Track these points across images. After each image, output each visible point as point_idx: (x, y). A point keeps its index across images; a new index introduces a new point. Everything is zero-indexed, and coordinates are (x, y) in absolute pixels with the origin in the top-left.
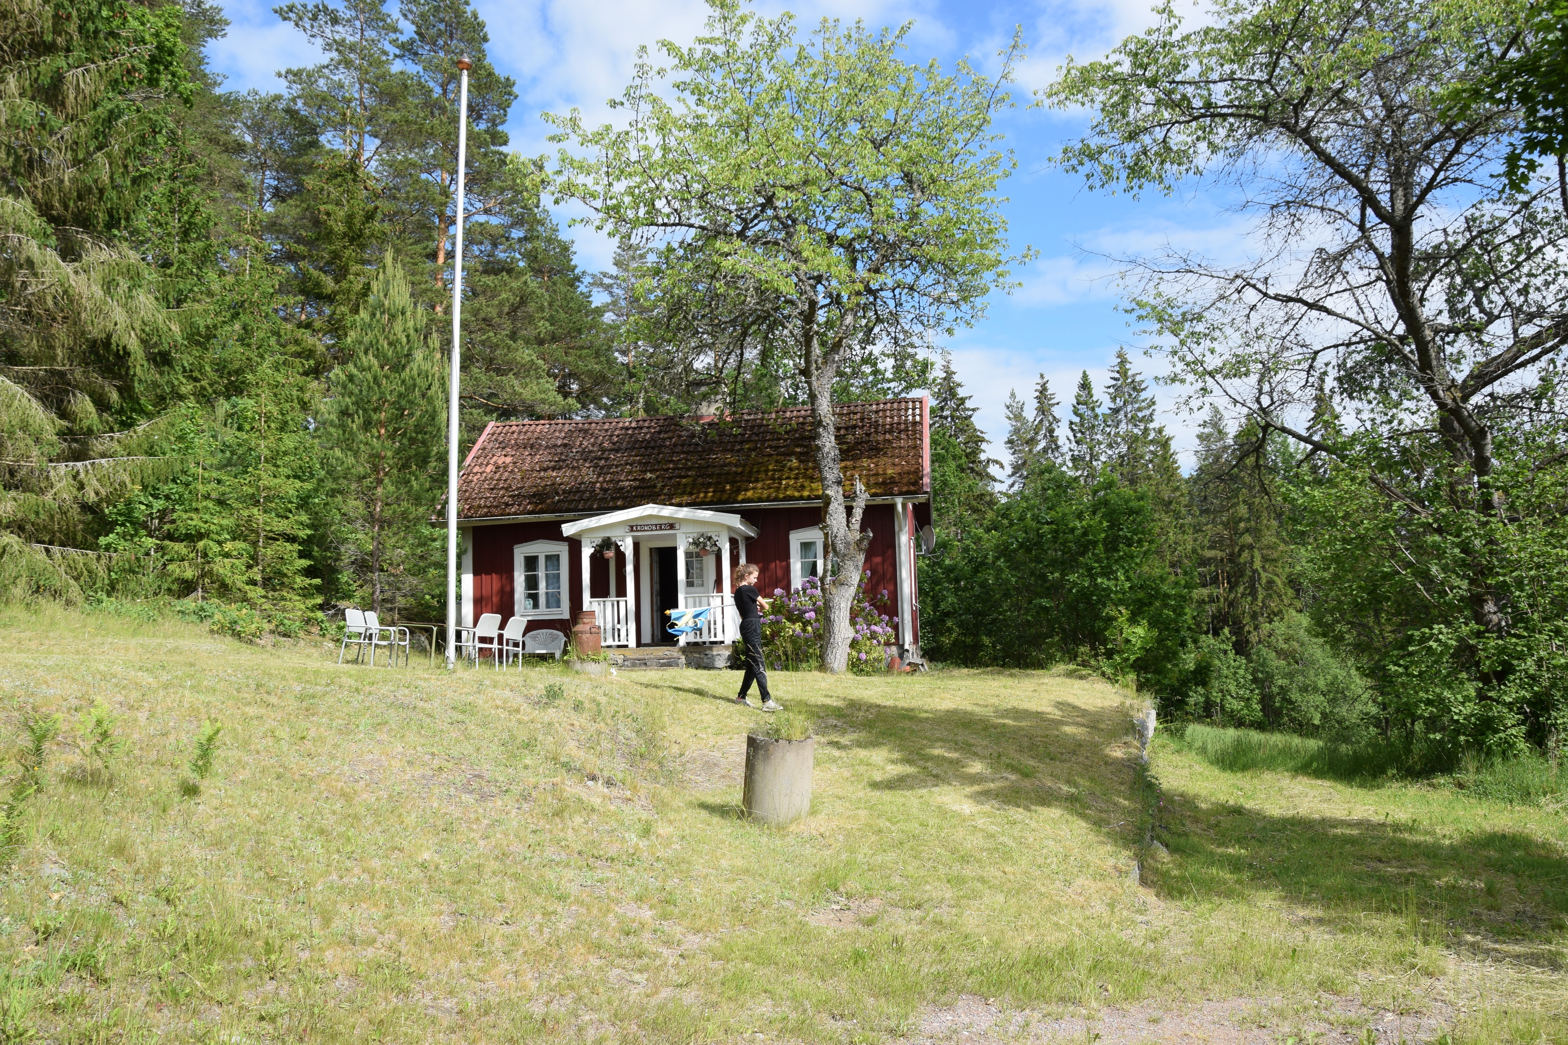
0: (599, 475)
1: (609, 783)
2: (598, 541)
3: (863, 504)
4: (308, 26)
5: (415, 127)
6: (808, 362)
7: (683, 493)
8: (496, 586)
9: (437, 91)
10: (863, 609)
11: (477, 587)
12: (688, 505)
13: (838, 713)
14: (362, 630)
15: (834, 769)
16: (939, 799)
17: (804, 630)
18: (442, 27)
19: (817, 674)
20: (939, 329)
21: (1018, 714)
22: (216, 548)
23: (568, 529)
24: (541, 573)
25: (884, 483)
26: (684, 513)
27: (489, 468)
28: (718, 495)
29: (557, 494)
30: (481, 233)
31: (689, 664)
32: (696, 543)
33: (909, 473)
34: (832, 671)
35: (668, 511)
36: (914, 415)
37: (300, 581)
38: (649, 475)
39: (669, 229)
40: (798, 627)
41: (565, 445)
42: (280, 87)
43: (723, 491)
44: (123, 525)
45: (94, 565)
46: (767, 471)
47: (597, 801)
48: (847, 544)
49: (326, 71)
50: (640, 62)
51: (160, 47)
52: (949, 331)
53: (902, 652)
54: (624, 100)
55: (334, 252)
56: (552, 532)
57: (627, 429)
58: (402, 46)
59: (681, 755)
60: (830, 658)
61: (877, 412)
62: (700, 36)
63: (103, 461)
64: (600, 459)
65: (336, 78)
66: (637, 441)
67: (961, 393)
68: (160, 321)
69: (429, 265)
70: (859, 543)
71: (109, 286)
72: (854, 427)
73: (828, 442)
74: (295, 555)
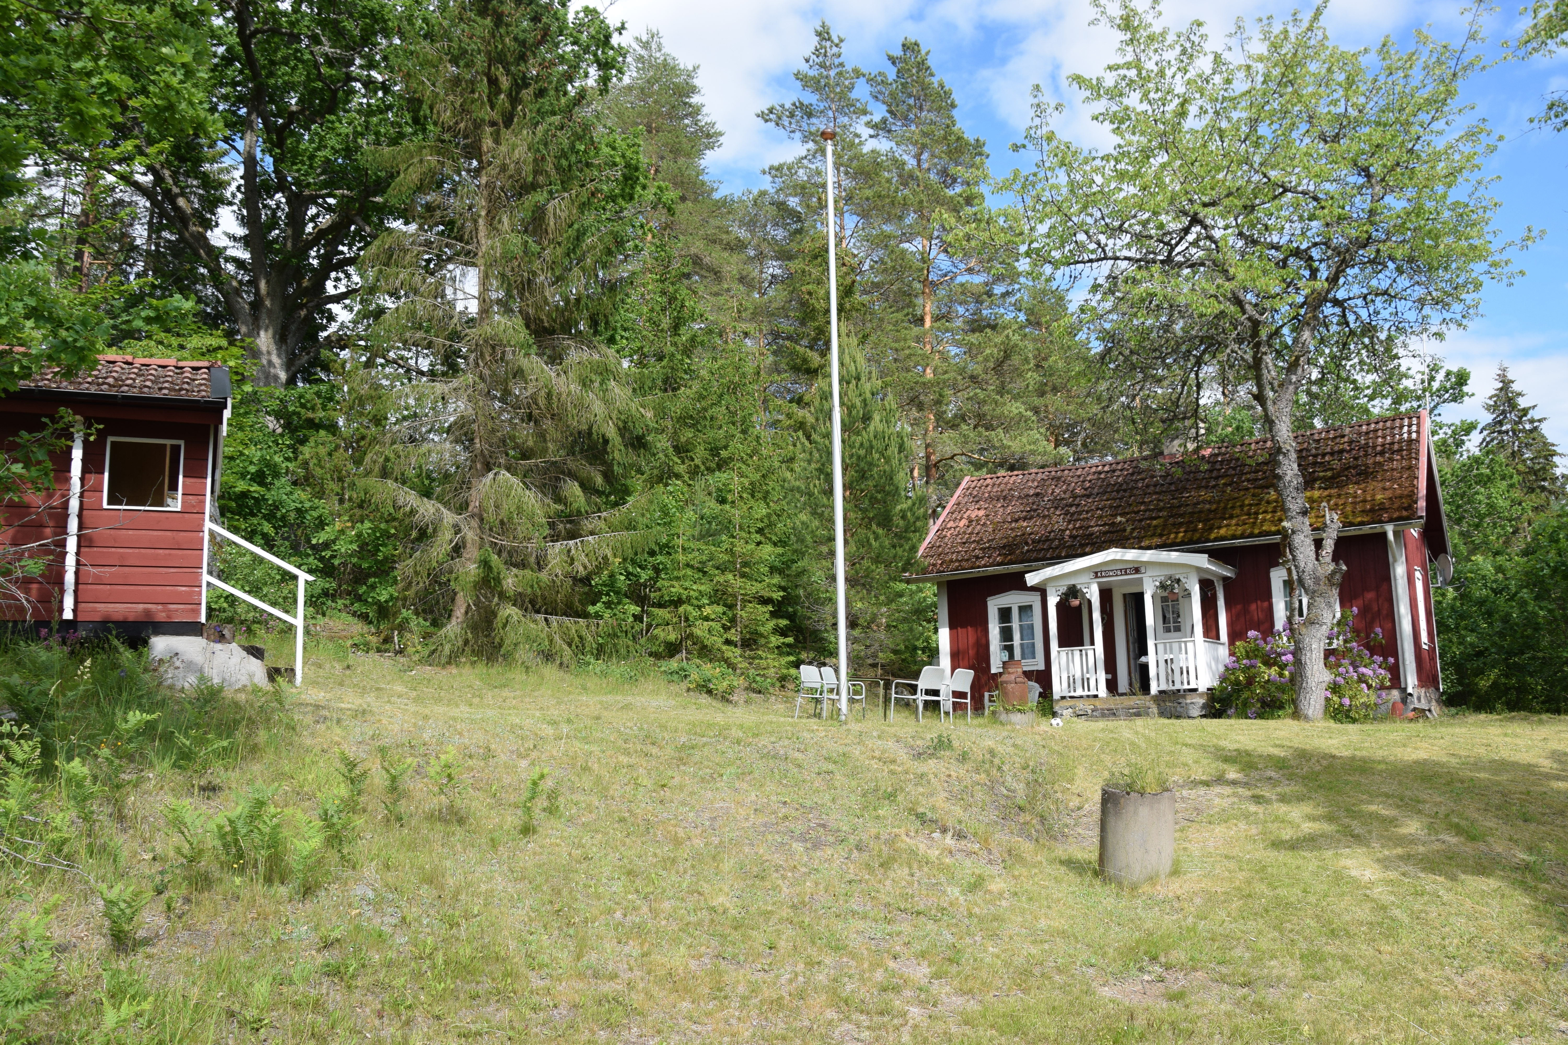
0: (1069, 522)
1: (960, 836)
2: (1063, 589)
3: (1334, 535)
4: (786, 123)
5: (887, 200)
6: (1260, 386)
7: (1153, 535)
8: (972, 639)
9: (911, 163)
10: (1351, 650)
11: (954, 640)
12: (1158, 547)
13: (1280, 764)
14: (818, 686)
15: (1242, 825)
16: (1344, 862)
17: (1281, 675)
18: (911, 101)
19: (1289, 722)
20: (1424, 336)
21: (1502, 766)
22: (695, 613)
23: (1032, 579)
24: (1015, 625)
25: (1372, 510)
26: (1148, 555)
27: (962, 524)
28: (1189, 534)
29: (1027, 544)
30: (963, 293)
31: (1162, 714)
32: (1163, 586)
33: (1401, 497)
34: (1306, 718)
35: (1131, 555)
36: (1410, 433)
37: (775, 640)
38: (1119, 519)
39: (1095, 265)
40: (1274, 671)
41: (1037, 495)
42: (767, 184)
43: (1195, 530)
44: (608, 594)
45: (584, 632)
46: (1242, 506)
47: (934, 854)
48: (1317, 580)
49: (805, 162)
50: (1036, 101)
51: (628, 166)
52: (1439, 335)
53: (1406, 696)
54: (1026, 142)
55: (818, 328)
56: (1017, 582)
57: (1100, 473)
58: (875, 126)
59: (1079, 808)
60: (1303, 705)
61: (1367, 433)
62: (1111, 63)
63: (590, 538)
64: (1071, 506)
65: (813, 167)
66: (1109, 485)
67: (1522, 403)
68: (634, 410)
69: (916, 330)
70: (1330, 578)
71: (585, 383)
72: (1341, 451)
73: (1290, 470)
74: (767, 615)
